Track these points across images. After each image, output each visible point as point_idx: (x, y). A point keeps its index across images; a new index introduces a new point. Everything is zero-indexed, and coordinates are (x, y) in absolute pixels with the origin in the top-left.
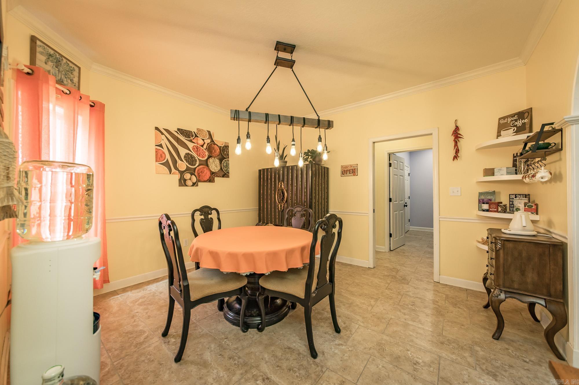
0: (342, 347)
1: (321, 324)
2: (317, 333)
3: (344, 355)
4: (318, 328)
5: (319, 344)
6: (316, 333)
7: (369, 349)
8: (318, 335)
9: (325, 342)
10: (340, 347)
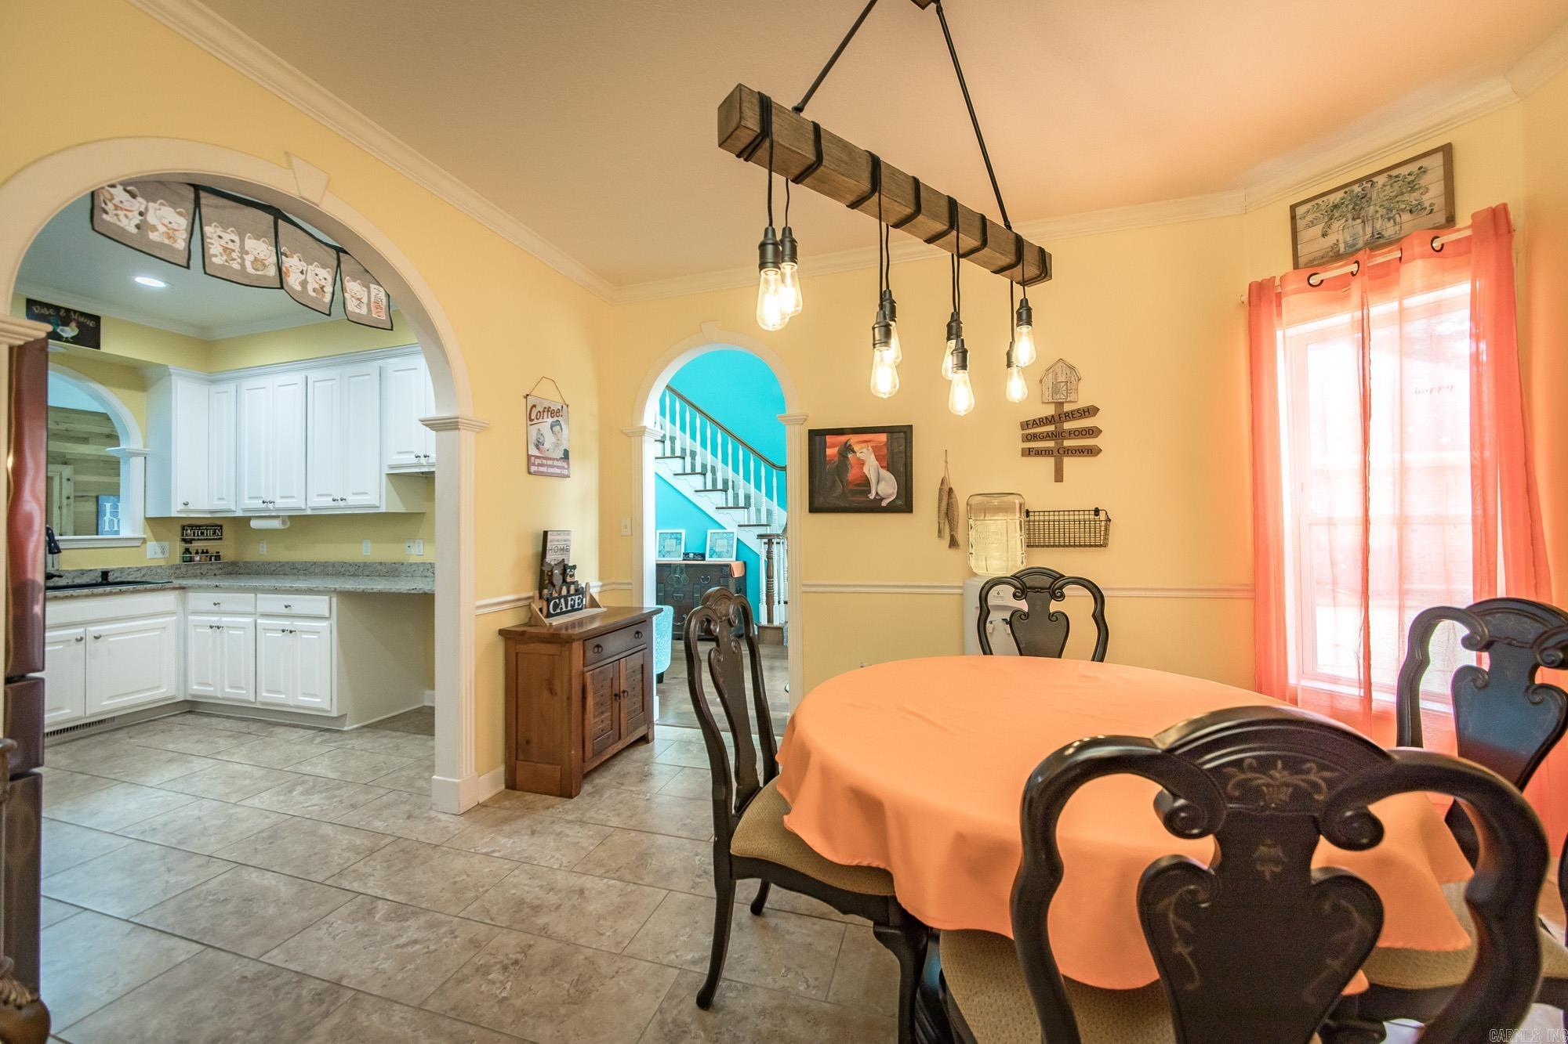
0: (693, 956)
1: (769, 1025)
2: (769, 979)
3: (690, 936)
4: (775, 1002)
5: (756, 948)
6: (775, 981)
7: (621, 971)
8: (768, 975)
9: (742, 956)
10: (699, 954)
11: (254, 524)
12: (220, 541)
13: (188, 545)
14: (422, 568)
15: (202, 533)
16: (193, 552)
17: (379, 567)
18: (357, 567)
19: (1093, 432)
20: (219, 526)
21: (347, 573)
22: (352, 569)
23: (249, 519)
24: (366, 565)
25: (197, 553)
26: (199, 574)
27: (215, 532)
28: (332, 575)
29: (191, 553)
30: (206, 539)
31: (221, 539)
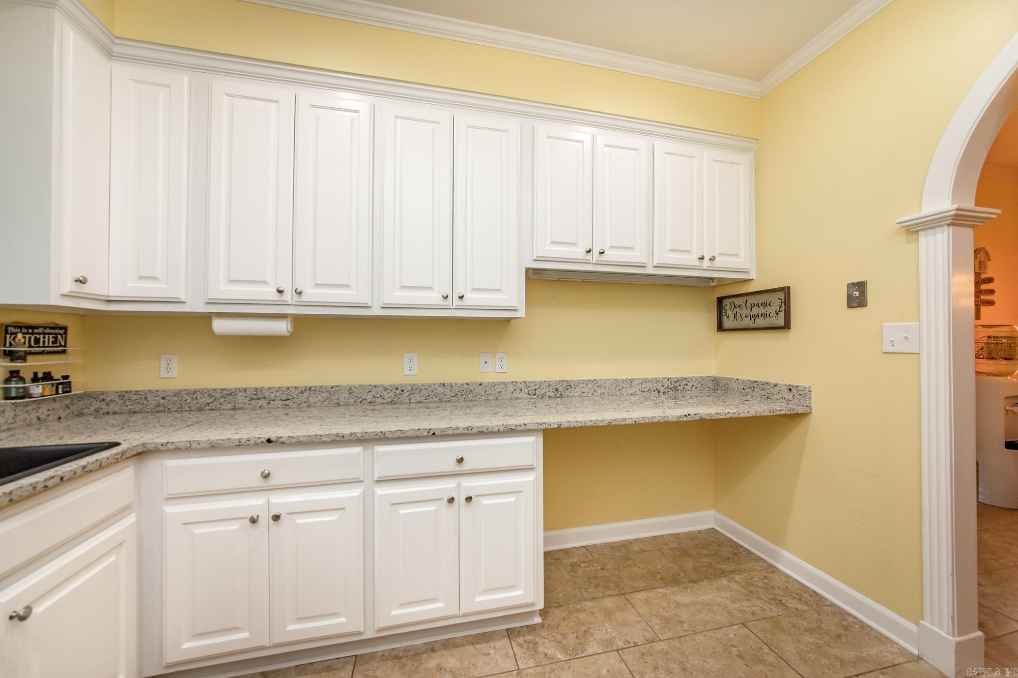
11: (220, 326)
12: (62, 356)
13: (17, 365)
14: (512, 389)
15: (37, 341)
16: (28, 376)
17: (441, 390)
18: (399, 391)
19: (991, 292)
20: (61, 328)
21: (380, 400)
22: (388, 396)
23: (207, 318)
24: (414, 389)
25: (35, 379)
26: (35, 421)
27: (56, 338)
28: (347, 404)
29: (22, 380)
30: (42, 353)
31: (64, 352)
